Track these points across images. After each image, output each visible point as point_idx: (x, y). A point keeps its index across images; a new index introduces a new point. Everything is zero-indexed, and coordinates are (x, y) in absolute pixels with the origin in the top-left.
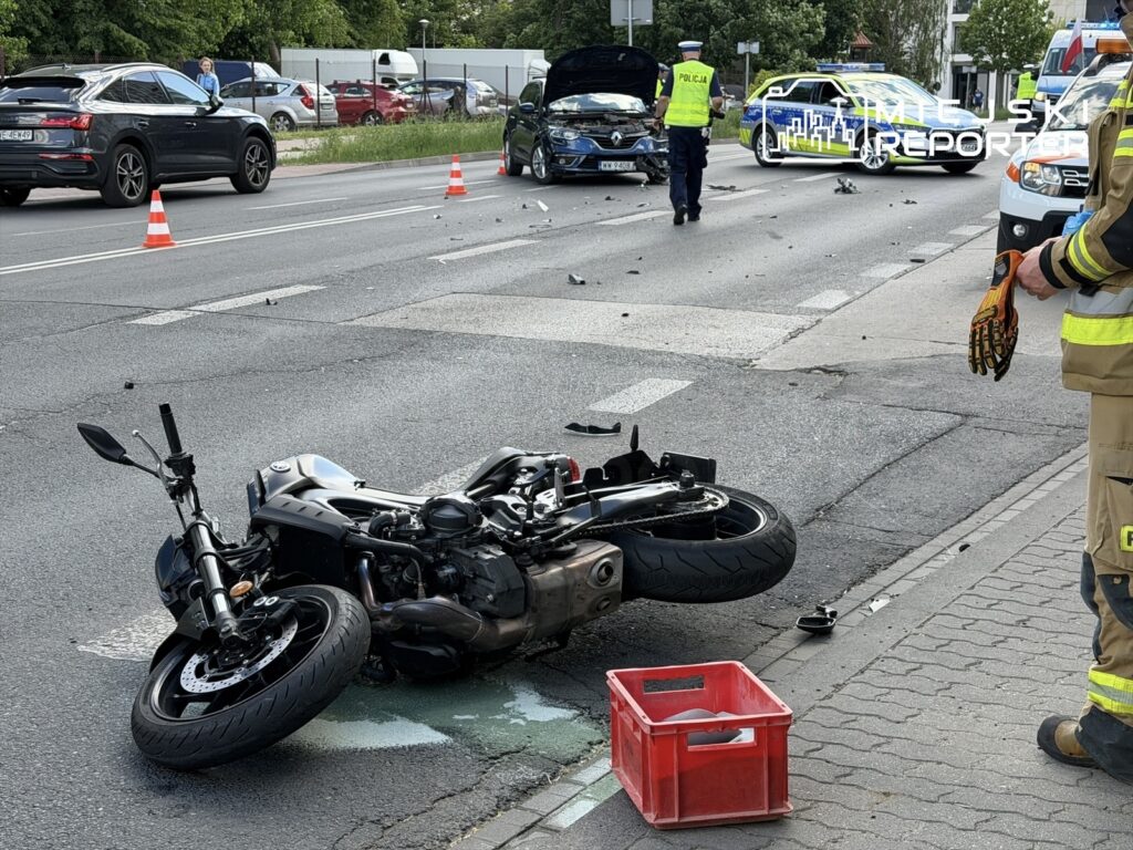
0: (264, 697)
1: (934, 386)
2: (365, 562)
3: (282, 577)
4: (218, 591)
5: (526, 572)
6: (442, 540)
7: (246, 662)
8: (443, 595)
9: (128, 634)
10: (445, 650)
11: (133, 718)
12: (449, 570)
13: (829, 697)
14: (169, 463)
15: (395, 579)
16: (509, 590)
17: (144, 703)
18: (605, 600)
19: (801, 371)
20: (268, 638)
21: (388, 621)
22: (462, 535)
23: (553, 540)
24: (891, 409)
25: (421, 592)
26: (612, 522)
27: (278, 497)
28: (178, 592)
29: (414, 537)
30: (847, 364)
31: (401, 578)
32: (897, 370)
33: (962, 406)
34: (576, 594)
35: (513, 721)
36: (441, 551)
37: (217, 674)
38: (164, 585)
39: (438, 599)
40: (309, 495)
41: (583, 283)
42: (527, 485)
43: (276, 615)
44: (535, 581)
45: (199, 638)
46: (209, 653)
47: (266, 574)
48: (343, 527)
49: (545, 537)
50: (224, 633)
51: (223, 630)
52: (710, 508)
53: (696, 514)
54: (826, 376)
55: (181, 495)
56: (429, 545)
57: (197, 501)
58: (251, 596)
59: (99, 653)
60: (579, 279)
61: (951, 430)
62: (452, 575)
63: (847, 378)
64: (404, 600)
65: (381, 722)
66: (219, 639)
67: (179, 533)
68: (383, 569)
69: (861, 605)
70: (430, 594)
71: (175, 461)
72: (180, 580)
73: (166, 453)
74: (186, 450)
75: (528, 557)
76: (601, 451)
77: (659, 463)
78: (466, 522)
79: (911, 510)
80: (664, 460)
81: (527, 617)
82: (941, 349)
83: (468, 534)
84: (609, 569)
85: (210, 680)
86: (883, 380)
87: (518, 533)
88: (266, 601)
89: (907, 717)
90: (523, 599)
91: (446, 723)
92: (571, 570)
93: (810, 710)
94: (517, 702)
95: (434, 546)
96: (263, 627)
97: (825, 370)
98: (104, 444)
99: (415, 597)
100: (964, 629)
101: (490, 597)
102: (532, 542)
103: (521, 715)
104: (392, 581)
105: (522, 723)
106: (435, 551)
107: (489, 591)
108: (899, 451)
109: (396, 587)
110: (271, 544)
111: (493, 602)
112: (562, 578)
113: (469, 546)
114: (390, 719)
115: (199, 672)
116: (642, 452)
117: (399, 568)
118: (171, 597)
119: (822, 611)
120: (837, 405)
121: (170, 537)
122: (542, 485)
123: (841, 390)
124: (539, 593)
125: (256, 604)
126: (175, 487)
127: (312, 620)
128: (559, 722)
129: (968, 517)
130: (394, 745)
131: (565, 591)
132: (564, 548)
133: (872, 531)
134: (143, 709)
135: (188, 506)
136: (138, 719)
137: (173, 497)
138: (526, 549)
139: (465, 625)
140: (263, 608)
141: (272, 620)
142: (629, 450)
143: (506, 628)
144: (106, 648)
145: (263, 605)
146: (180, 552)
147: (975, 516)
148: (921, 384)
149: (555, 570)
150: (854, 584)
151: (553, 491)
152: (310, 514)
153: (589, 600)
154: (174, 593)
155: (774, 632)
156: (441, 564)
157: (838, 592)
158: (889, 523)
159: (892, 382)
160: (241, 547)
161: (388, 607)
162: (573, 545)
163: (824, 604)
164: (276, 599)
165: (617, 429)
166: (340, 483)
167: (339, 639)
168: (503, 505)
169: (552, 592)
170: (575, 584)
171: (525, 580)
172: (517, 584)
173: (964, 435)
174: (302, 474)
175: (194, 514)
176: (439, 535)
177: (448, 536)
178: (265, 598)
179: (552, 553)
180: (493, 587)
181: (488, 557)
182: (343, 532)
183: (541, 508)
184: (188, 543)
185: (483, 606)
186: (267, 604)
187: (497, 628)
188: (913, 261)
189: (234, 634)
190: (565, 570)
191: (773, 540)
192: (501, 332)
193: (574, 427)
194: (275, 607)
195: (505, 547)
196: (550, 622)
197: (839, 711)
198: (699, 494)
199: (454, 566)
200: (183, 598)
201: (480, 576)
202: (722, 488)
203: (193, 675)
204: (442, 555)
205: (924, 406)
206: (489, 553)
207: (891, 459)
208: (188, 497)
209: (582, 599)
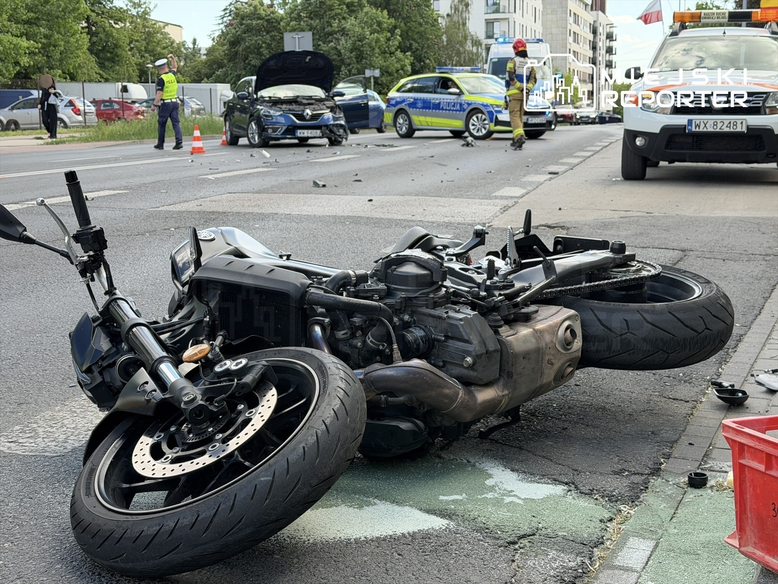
0: (257, 477)
2: (318, 329)
3: (240, 341)
4: (161, 360)
5: (499, 333)
6: (404, 300)
8: (420, 358)
9: (34, 430)
10: (413, 422)
11: (74, 515)
12: (417, 333)
14: (77, 238)
15: (358, 345)
16: (487, 352)
17: (88, 494)
18: (570, 365)
20: (241, 407)
22: (428, 293)
23: (517, 301)
25: (397, 354)
27: (218, 257)
28: (101, 373)
29: (377, 297)
31: (365, 343)
32: (605, 225)
33: (674, 245)
34: (547, 358)
35: (506, 499)
36: (405, 312)
37: (180, 454)
38: (84, 368)
39: (416, 362)
41: (324, 186)
43: (248, 379)
44: (509, 343)
45: (150, 413)
46: (165, 429)
47: (220, 338)
50: (186, 403)
51: (186, 399)
53: (631, 280)
55: (92, 273)
57: (109, 279)
58: (206, 364)
60: (321, 183)
61: (682, 258)
62: (422, 337)
64: (377, 366)
65: (360, 507)
66: (181, 412)
67: (93, 313)
68: (340, 334)
70: (406, 358)
71: (83, 235)
72: (103, 358)
73: (74, 225)
74: (96, 223)
75: (499, 317)
78: (431, 278)
80: (556, 243)
81: (501, 383)
82: (623, 214)
83: (434, 292)
84: (572, 332)
85: (175, 461)
87: (483, 294)
88: (230, 365)
90: (499, 362)
91: (434, 505)
92: (541, 332)
94: (496, 479)
95: (398, 307)
96: (232, 395)
97: (550, 226)
99: (389, 361)
101: (469, 360)
102: (498, 302)
103: (510, 493)
104: (356, 347)
105: (517, 501)
106: (399, 312)
107: (469, 353)
109: (362, 353)
110: (209, 313)
111: (472, 366)
112: (534, 341)
113: (436, 305)
115: (156, 453)
116: (536, 237)
117: (359, 333)
118: (93, 379)
119: (718, 385)
121: (84, 315)
124: (515, 356)
125: (218, 369)
126: (85, 263)
128: (554, 499)
130: (391, 533)
131: (536, 355)
132: (525, 310)
134: (88, 503)
136: (83, 515)
137: (83, 273)
138: (495, 309)
139: (447, 391)
140: (228, 373)
141: (245, 385)
142: (523, 236)
143: (484, 395)
144: (13, 445)
145: (228, 370)
146: (98, 330)
149: (524, 331)
152: (261, 270)
153: (556, 365)
154: (96, 373)
162: (533, 308)
164: (244, 361)
167: (338, 402)
169: (526, 355)
170: (546, 346)
171: (500, 342)
172: (493, 345)
174: (229, 245)
175: (106, 293)
176: (403, 295)
177: (412, 295)
178: (228, 362)
179: (518, 315)
180: (470, 348)
181: (459, 316)
182: (302, 289)
185: (459, 371)
186: (233, 368)
187: (475, 396)
188: (550, 173)
189: (201, 402)
190: (534, 331)
194: (245, 370)
195: (474, 307)
199: (421, 328)
200: (108, 379)
201: (452, 338)
203: (148, 457)
204: (407, 317)
205: (645, 246)
206: (459, 312)
208: (99, 274)
209: (552, 364)
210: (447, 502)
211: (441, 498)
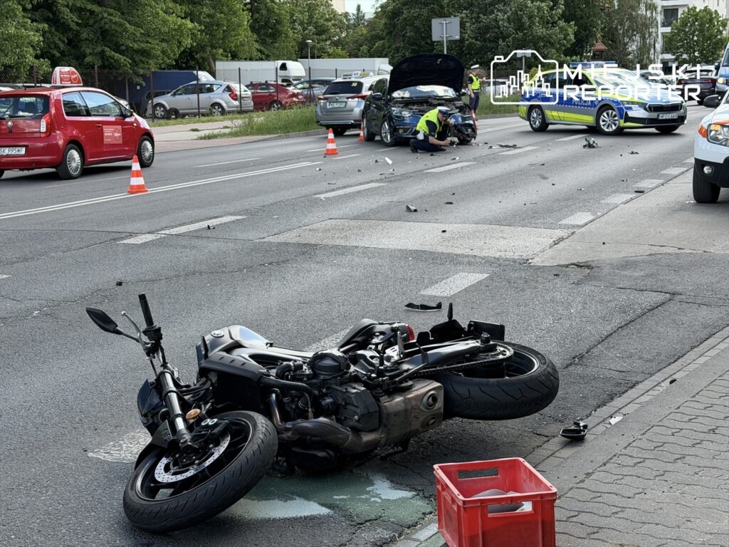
0: (209, 485)
1: (651, 275)
2: (274, 395)
3: (220, 406)
4: (178, 416)
5: (379, 400)
6: (324, 380)
7: (197, 462)
8: (325, 417)
9: (121, 445)
10: (327, 452)
11: (124, 500)
12: (329, 400)
13: (583, 481)
14: (145, 332)
15: (294, 407)
16: (369, 413)
17: (132, 489)
18: (433, 418)
19: (561, 266)
20: (211, 446)
21: (289, 434)
22: (336, 377)
23: (397, 379)
24: (623, 290)
25: (310, 415)
26: (435, 367)
27: (216, 354)
28: (152, 417)
29: (305, 379)
30: (593, 261)
31: (297, 406)
32: (627, 264)
33: (670, 288)
34: (413, 415)
35: (373, 499)
36: (323, 388)
37: (178, 470)
38: (143, 413)
39: (322, 419)
40: (237, 352)
41: (415, 211)
42: (380, 343)
43: (216, 431)
44: (386, 407)
45: (166, 446)
46: (174, 456)
47: (210, 404)
48: (259, 372)
49: (392, 377)
50: (182, 443)
51: (182, 441)
52: (501, 357)
53: (491, 361)
54: (579, 269)
55: (153, 354)
56: (315, 384)
57: (164, 357)
58: (200, 419)
59: (102, 458)
60: (413, 208)
61: (663, 303)
62: (331, 403)
63: (593, 270)
64: (299, 421)
65: (286, 501)
66: (179, 447)
67: (152, 379)
68: (286, 400)
69: (604, 421)
70: (316, 416)
71: (149, 331)
72: (154, 409)
73: (144, 326)
74: (156, 324)
75: (381, 391)
76: (429, 322)
77: (467, 328)
78: (339, 368)
79: (637, 357)
80: (470, 326)
81: (380, 430)
82: (655, 250)
83: (341, 376)
84: (434, 398)
85: (174, 474)
86: (617, 271)
87: (373, 375)
88: (210, 422)
89: (635, 494)
90: (378, 418)
91: (329, 501)
92: (409, 399)
93: (569, 490)
94: (375, 487)
95: (319, 385)
96: (208, 439)
97: (578, 265)
98: (104, 321)
99: (306, 418)
100: (673, 435)
101: (356, 417)
102: (384, 381)
103: (378, 496)
104: (292, 408)
105: (379, 500)
106: (319, 388)
107: (356, 413)
108: (629, 318)
109: (294, 412)
110: (212, 385)
111: (358, 421)
112: (403, 405)
113: (341, 384)
114: (292, 499)
115: (167, 469)
116: (455, 321)
117: (296, 399)
118: (148, 421)
119: (577, 424)
120: (587, 288)
121: (147, 381)
122: (389, 343)
123: (588, 278)
124: (388, 414)
125: (203, 424)
126: (149, 348)
127: (240, 434)
128: (403, 500)
129: (675, 361)
130: (294, 516)
131: (406, 413)
132: (404, 385)
133: (611, 372)
134: (131, 493)
135: (158, 361)
136: (128, 500)
137: (148, 355)
138: (380, 385)
139: (341, 436)
140: (207, 426)
141: (214, 434)
142: (447, 320)
143: (367, 438)
144: (107, 455)
145: (207, 425)
146: (153, 391)
147: (680, 360)
148: (642, 273)
149: (399, 399)
150: (599, 407)
151: (396, 347)
152: (237, 364)
153: (421, 419)
154: (149, 417)
155: (546, 439)
156: (324, 396)
157: (589, 412)
158: (622, 366)
159: (623, 273)
160: (193, 387)
161: (289, 425)
162: (410, 383)
163: (579, 420)
164: (216, 420)
165: (439, 306)
166: (258, 344)
167: (257, 446)
168: (364, 357)
169: (397, 414)
170: (412, 408)
171: (379, 406)
172: (374, 408)
173: (673, 307)
174: (232, 338)
175: (162, 366)
176: (322, 377)
177: (328, 377)
178: (209, 420)
179: (396, 388)
180: (358, 411)
181: (354, 391)
182: (259, 376)
183: (389, 358)
184: (159, 385)
185: (351, 423)
186: (210, 424)
187: (361, 438)
188: (636, 192)
189: (189, 443)
190: (405, 399)
191: (543, 378)
192: (361, 244)
193: (410, 305)
194: (216, 425)
195: (366, 385)
196: (397, 433)
197: (590, 490)
198: (493, 348)
199: (332, 397)
200: (156, 421)
201: (349, 404)
202: (509, 344)
203: (163, 471)
204: (324, 390)
205: (645, 288)
206: (355, 388)
207: (623, 324)
208: (158, 355)
209: (417, 418)
210: (336, 500)
211: (335, 497)
